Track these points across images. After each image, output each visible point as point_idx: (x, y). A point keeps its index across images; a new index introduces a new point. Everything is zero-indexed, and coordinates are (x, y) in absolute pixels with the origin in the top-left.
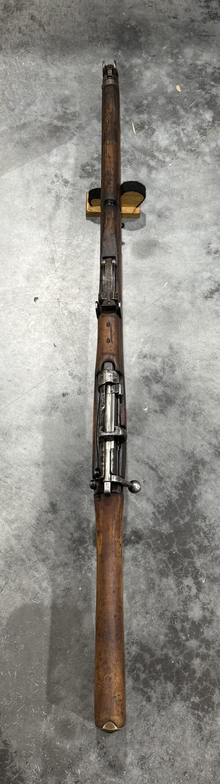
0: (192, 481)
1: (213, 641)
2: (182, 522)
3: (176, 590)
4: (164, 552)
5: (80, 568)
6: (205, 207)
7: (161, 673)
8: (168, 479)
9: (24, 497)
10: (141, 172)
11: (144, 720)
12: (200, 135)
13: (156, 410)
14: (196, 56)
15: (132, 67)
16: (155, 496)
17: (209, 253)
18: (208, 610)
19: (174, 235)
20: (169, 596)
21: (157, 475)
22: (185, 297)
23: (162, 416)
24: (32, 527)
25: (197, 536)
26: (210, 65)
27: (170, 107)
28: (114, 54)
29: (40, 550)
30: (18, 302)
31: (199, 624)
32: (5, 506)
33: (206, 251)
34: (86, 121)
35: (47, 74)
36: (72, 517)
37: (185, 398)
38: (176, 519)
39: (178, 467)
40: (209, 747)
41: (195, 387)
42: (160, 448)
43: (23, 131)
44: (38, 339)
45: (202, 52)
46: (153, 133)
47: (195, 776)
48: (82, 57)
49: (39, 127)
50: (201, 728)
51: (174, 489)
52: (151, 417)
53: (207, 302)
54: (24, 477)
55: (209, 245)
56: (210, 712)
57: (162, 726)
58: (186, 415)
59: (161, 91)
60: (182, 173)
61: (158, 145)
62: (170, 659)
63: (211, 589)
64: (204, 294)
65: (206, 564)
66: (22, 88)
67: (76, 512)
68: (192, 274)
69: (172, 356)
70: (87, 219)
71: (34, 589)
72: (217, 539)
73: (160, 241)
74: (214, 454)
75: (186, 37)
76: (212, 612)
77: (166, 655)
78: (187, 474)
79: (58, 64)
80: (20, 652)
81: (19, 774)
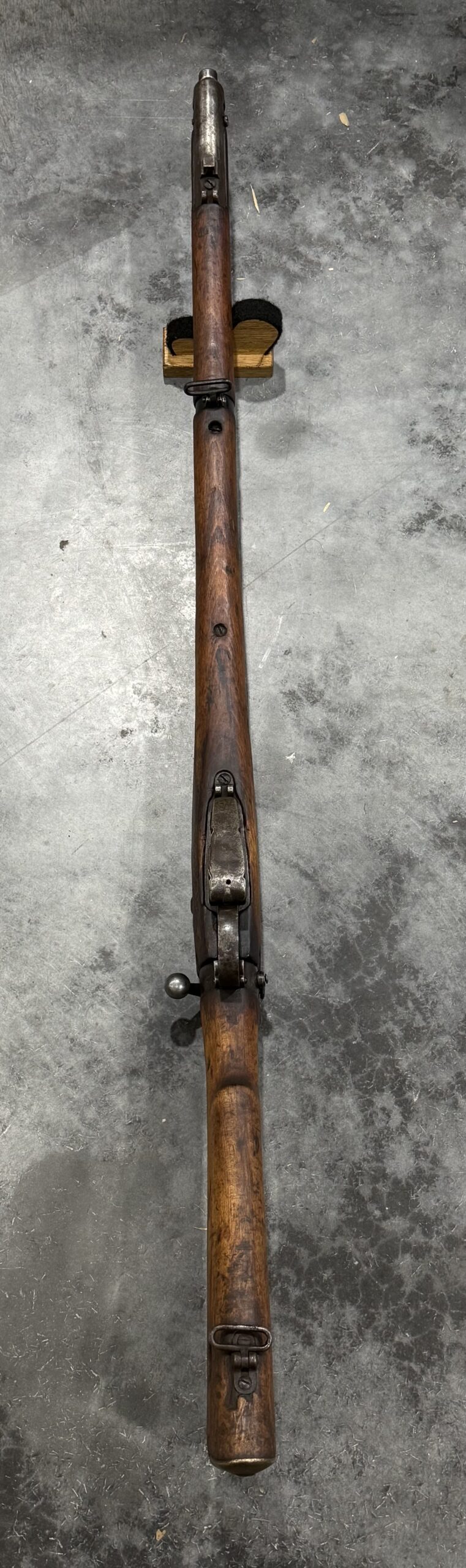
0: (388, 898)
1: (437, 1218)
2: (369, 981)
3: (359, 1118)
4: (333, 1043)
5: (163, 1079)
6: (402, 352)
7: (331, 1286)
8: (339, 896)
9: (45, 940)
10: (270, 283)
11: (300, 1383)
12: (390, 209)
13: (311, 758)
14: (378, 56)
15: (248, 80)
16: (313, 931)
17: (412, 442)
18: (426, 1156)
19: (342, 409)
20: (344, 1130)
21: (316, 889)
22: (367, 531)
23: (324, 771)
24: (63, 1000)
25: (400, 1009)
26: (406, 71)
27: (328, 156)
28: (214, 56)
29: (80, 1045)
30: (27, 549)
31: (407, 1184)
32: (8, 959)
33: (406, 438)
34: (159, 188)
35: (79, 99)
36: (144, 977)
37: (370, 733)
38: (357, 974)
39: (358, 871)
40: (433, 1435)
41: (390, 710)
42: (321, 834)
43: (31, 213)
44: (69, 624)
45: (391, 46)
46: (294, 209)
47: (406, 1496)
48: (148, 65)
49: (64, 204)
50: (416, 1396)
51: (351, 915)
52: (303, 773)
53: (413, 540)
54: (44, 899)
55: (413, 427)
56: (434, 1364)
57: (337, 1393)
58: (373, 766)
59: (309, 124)
60: (356, 285)
61: (305, 230)
62: (350, 1257)
63: (431, 1114)
64: (404, 524)
65: (420, 1064)
66: (30, 129)
67: (153, 968)
68: (379, 485)
69: (342, 649)
70: (166, 383)
71: (70, 1122)
72: (440, 1012)
73: (314, 421)
74: (431, 843)
75: (358, 19)
76: (435, 1161)
77: (342, 1250)
78: (379, 884)
79: (100, 79)
80: (44, 1250)
81: (46, 1498)
